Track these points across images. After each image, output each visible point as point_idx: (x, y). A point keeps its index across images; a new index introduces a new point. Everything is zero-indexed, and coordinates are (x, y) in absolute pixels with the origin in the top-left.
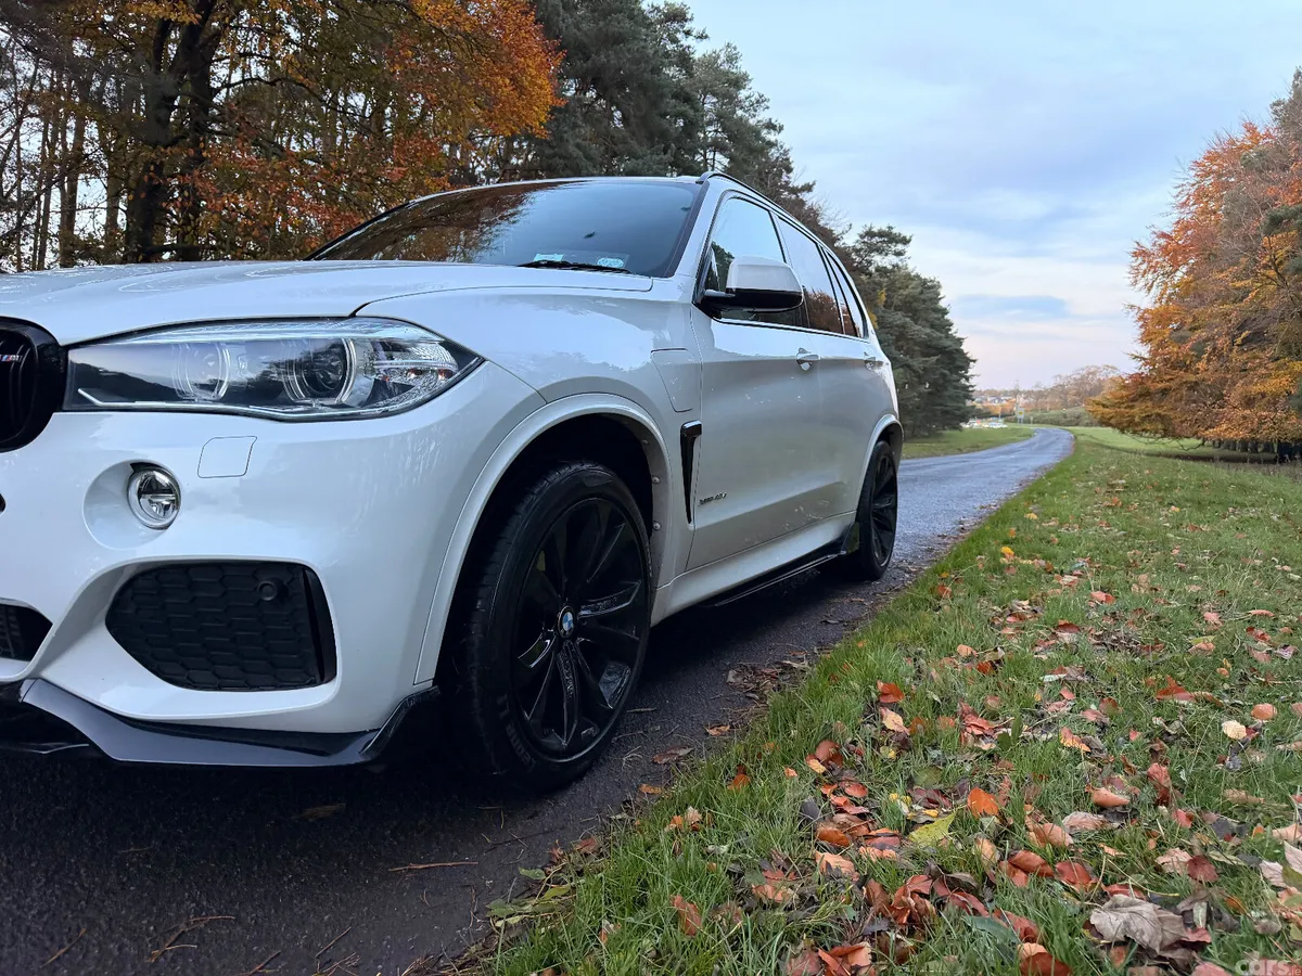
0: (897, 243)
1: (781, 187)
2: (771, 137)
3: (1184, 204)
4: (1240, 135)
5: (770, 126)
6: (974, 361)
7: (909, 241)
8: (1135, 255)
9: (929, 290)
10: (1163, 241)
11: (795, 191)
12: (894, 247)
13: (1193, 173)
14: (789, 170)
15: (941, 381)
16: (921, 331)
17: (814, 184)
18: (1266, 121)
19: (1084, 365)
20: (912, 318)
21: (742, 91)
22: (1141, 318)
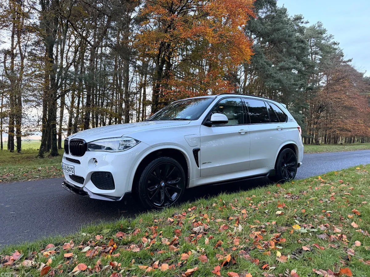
1: (340, 61)
2: (336, 47)
5: (335, 44)
11: (344, 62)
14: (343, 56)
17: (352, 59)
21: (324, 35)
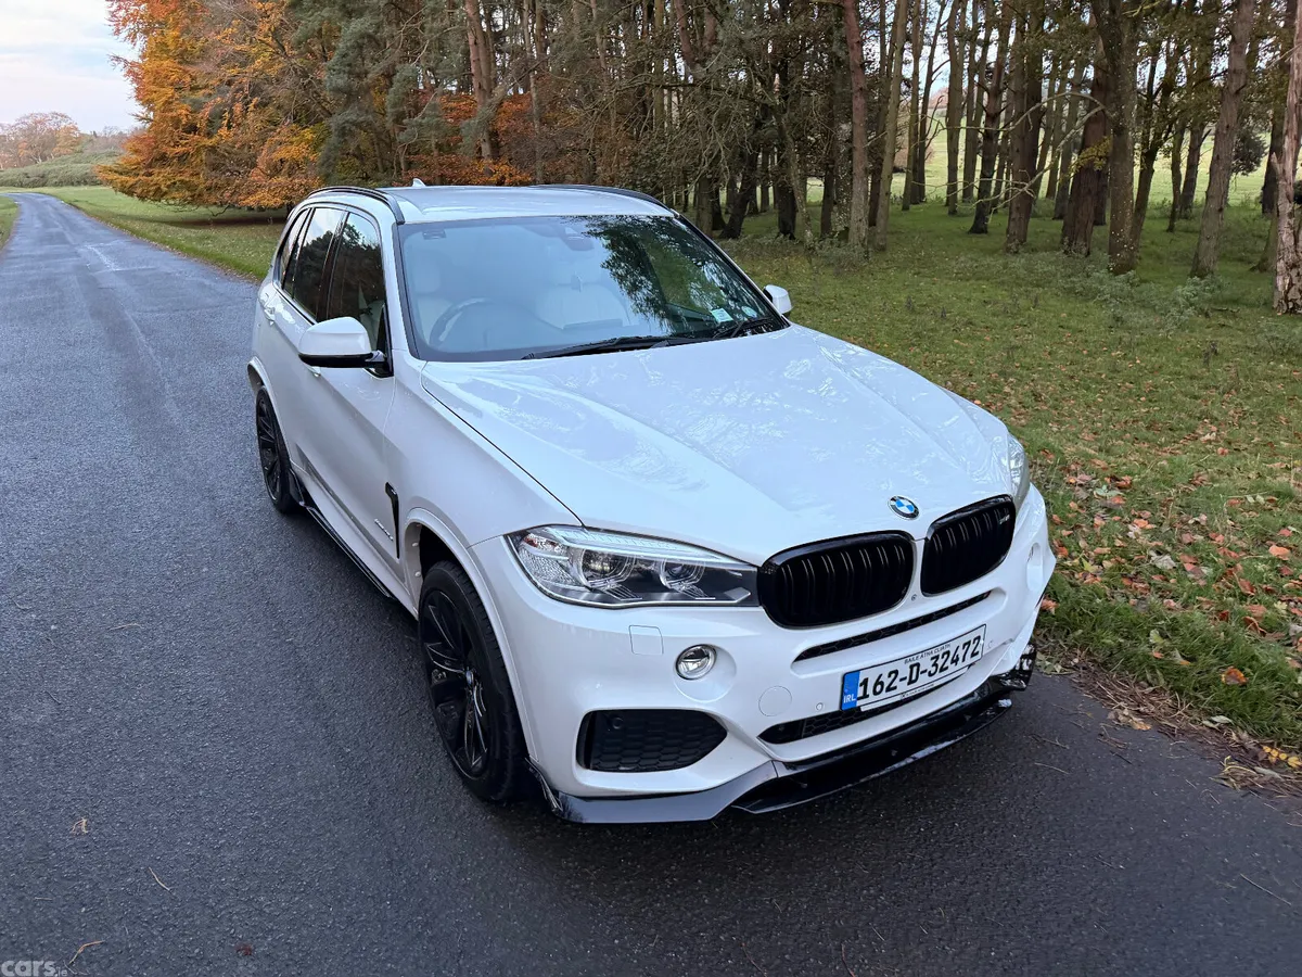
22: (130, 72)
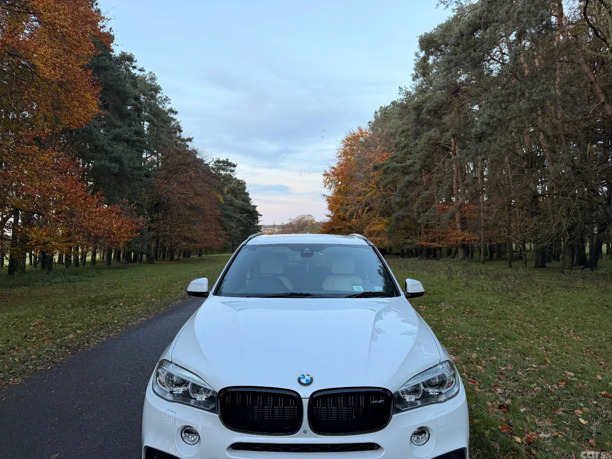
0: (231, 166)
1: (177, 138)
2: (172, 115)
3: (340, 156)
4: (357, 131)
5: (171, 111)
6: (261, 215)
7: (236, 166)
8: (324, 175)
9: (241, 185)
10: (333, 170)
11: (183, 140)
12: (229, 168)
13: (342, 145)
14: (181, 131)
15: (249, 225)
16: (238, 202)
17: (193, 138)
18: (365, 127)
19: (300, 215)
20: (234, 197)
21: (158, 94)
22: (328, 200)
